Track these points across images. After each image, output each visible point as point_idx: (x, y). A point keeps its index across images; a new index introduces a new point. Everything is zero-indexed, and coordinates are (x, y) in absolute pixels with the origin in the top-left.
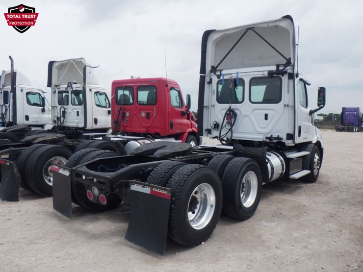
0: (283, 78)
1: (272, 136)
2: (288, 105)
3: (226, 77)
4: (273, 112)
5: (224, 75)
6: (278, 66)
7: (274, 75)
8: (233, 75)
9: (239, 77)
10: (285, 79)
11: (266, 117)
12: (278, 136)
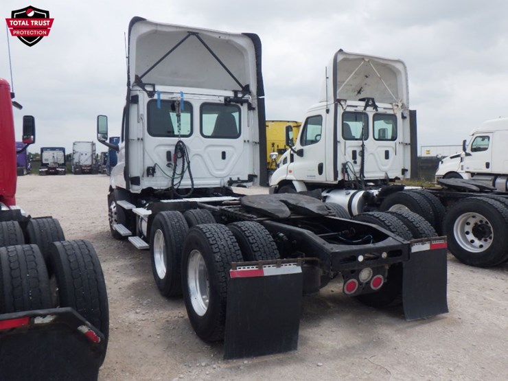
0: (242, 108)
1: (231, 179)
2: (248, 141)
3: (163, 97)
4: (231, 149)
5: (159, 93)
6: (236, 92)
7: (232, 103)
8: (174, 95)
9: (185, 100)
10: (244, 108)
11: (224, 155)
12: (238, 178)
